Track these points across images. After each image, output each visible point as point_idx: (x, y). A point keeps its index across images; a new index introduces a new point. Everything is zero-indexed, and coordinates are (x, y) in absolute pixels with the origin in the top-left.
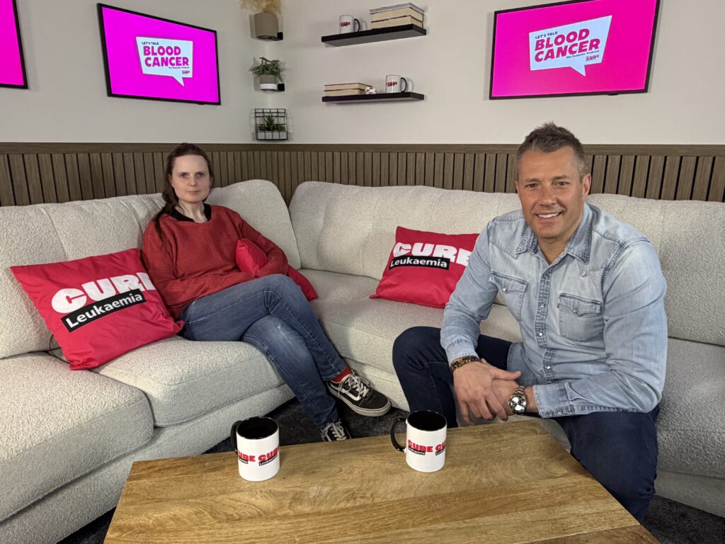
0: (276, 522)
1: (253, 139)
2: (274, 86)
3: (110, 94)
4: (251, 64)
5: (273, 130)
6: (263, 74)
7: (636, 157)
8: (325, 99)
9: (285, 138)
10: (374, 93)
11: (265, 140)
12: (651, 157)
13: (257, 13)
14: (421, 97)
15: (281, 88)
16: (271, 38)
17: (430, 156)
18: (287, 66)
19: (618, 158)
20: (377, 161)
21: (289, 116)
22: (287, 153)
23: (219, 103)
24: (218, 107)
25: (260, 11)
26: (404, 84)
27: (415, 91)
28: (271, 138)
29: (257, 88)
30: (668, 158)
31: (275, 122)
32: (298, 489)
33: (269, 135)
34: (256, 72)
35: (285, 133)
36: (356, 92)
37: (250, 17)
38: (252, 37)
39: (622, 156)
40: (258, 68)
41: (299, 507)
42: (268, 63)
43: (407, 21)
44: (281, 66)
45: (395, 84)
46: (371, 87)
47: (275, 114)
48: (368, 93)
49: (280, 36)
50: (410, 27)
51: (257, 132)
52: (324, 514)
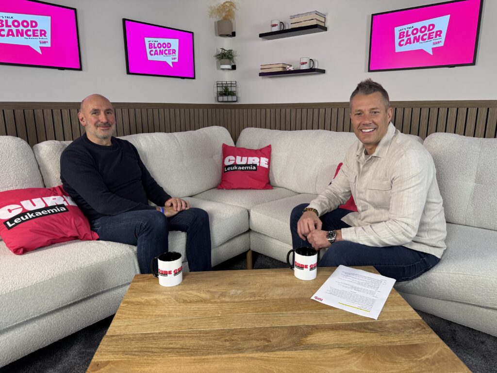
0: (210, 304)
1: (216, 101)
2: (229, 67)
3: (128, 73)
4: (215, 53)
5: (228, 95)
6: (222, 59)
7: (468, 109)
8: (261, 74)
9: (236, 100)
10: (292, 69)
11: (223, 101)
12: (478, 109)
13: (219, 20)
14: (323, 72)
15: (234, 68)
16: (228, 36)
17: (328, 111)
18: (238, 53)
19: (455, 109)
20: (293, 114)
21: (239, 86)
22: (237, 110)
23: (194, 78)
24: (194, 80)
25: (221, 19)
26: (312, 63)
27: (319, 68)
28: (227, 100)
29: (218, 68)
30: (490, 109)
31: (230, 90)
32: (224, 291)
33: (225, 98)
34: (218, 58)
35: (236, 97)
36: (281, 70)
37: (215, 22)
38: (216, 35)
39: (458, 109)
40: (219, 55)
41: (224, 299)
42: (226, 52)
43: (314, 23)
44: (234, 54)
45: (306, 63)
46: (291, 66)
47: (230, 85)
48: (288, 70)
49: (234, 34)
50: (315, 26)
51: (218, 97)
52: (237, 302)
